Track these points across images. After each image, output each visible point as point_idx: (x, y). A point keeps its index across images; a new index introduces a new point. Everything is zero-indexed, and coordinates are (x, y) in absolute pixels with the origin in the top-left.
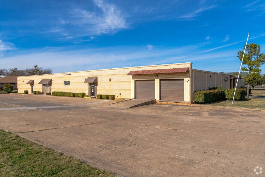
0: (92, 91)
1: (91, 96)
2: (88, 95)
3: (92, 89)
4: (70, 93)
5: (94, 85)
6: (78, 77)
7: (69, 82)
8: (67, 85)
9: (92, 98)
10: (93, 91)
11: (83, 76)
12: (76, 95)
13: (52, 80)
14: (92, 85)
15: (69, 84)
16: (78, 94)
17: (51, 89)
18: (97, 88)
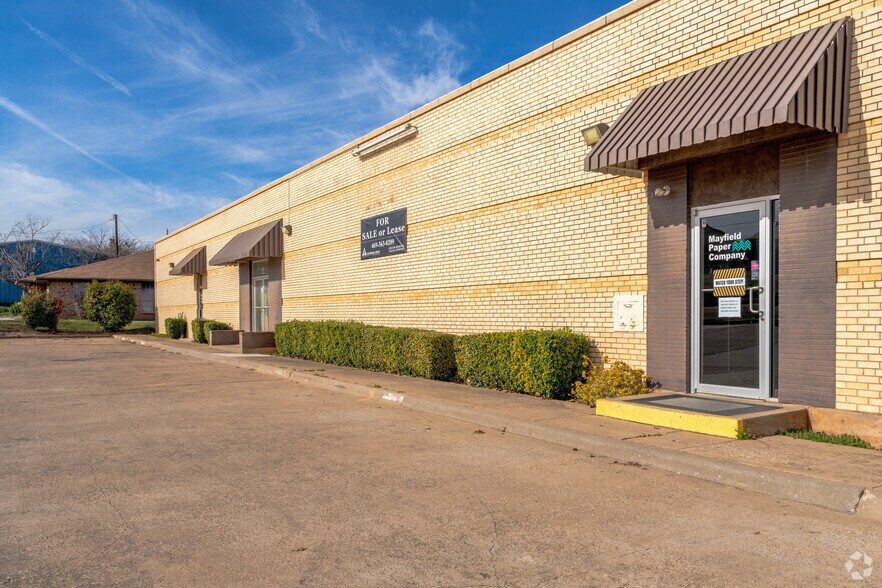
0: (710, 301)
1: (700, 388)
2: (638, 362)
3: (709, 267)
4: (402, 336)
5: (760, 204)
6: (494, 134)
7: (399, 217)
8: (385, 252)
9: (751, 431)
10: (729, 308)
11: (563, 107)
12: (464, 360)
13: (285, 223)
14: (705, 212)
15: (402, 239)
16: (490, 345)
17: (280, 302)
18: (845, 245)
